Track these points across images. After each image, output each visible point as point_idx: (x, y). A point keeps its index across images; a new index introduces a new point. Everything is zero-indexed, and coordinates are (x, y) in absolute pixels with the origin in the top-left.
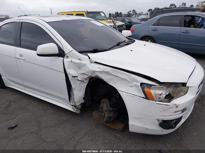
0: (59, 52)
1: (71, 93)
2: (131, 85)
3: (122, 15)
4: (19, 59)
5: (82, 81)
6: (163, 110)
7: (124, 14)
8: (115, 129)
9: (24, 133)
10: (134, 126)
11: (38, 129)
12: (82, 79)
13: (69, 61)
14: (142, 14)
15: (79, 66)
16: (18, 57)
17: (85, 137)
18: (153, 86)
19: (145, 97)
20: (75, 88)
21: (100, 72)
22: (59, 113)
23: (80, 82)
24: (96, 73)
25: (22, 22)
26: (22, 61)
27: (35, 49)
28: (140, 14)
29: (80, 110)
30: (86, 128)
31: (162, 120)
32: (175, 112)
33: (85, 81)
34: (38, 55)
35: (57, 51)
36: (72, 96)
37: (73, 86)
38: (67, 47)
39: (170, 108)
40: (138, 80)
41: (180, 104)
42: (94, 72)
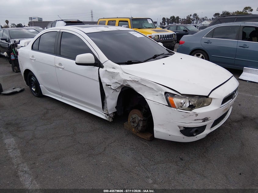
0: (95, 62)
1: (105, 102)
2: (157, 94)
3: (180, 19)
4: (58, 67)
5: (115, 90)
6: (183, 117)
7: (183, 19)
8: (144, 139)
9: (60, 136)
10: (159, 132)
11: (73, 133)
12: (114, 88)
13: (104, 71)
14: (206, 19)
15: (113, 75)
16: (57, 65)
17: (115, 143)
18: (176, 96)
19: (168, 105)
20: (108, 97)
21: (131, 81)
22: (93, 122)
23: (113, 91)
24: (127, 81)
25: (63, 32)
26: (61, 69)
27: (74, 59)
28: (204, 19)
29: (113, 118)
30: (117, 135)
31: (184, 127)
32: (195, 120)
33: (118, 90)
34: (77, 64)
35: (93, 61)
36: (105, 104)
37: (106, 94)
38: (103, 58)
39: (190, 116)
40: (163, 89)
41: (200, 113)
42: (125, 81)
